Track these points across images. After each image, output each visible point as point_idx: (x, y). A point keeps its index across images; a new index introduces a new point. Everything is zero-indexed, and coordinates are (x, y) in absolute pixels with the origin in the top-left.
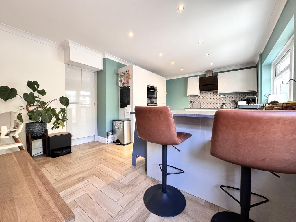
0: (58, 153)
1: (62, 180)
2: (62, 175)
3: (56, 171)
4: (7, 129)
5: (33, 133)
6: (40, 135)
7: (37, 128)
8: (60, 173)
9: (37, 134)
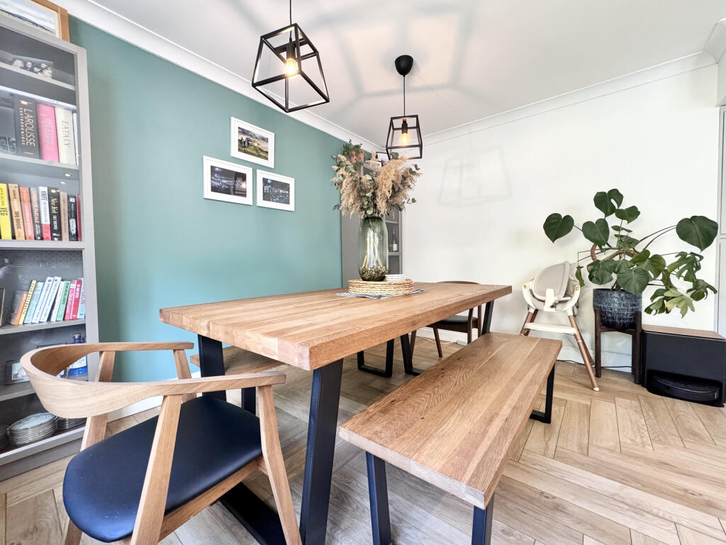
0: (668, 387)
1: (637, 457)
2: (644, 446)
3: (636, 427)
4: (555, 295)
5: (604, 313)
6: (622, 321)
7: (616, 304)
8: (642, 437)
9: (613, 318)
